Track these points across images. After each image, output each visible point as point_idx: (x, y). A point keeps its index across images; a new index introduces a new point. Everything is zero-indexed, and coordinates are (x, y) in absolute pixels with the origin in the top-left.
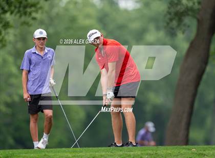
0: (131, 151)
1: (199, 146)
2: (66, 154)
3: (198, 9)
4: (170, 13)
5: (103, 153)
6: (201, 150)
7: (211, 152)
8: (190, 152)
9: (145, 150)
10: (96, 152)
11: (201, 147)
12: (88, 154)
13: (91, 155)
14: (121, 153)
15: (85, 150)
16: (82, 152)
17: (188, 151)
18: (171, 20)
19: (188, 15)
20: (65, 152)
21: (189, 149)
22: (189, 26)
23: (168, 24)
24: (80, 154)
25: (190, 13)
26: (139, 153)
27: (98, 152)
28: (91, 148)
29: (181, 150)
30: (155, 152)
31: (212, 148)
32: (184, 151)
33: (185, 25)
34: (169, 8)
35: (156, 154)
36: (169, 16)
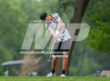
0: (37, 79)
1: (74, 77)
2: (2, 80)
3: (75, 2)
4: (60, 4)
5: (22, 80)
6: (75, 79)
7: (80, 80)
8: (69, 80)
9: (44, 78)
10: (18, 79)
11: (75, 77)
12: (14, 80)
13: (15, 80)
14: (32, 79)
15: (12, 77)
16: (10, 78)
17: (68, 79)
18: (60, 7)
19: (70, 5)
20: (1, 78)
21: (68, 78)
22: (70, 11)
23: (59, 9)
24: (10, 80)
25: (71, 4)
26: (42, 80)
27: (19, 78)
28: (15, 77)
29: (64, 79)
30: (50, 79)
31: (81, 78)
32: (66, 79)
33: (68, 10)
34: (60, 1)
35: (50, 80)
36: (59, 5)
